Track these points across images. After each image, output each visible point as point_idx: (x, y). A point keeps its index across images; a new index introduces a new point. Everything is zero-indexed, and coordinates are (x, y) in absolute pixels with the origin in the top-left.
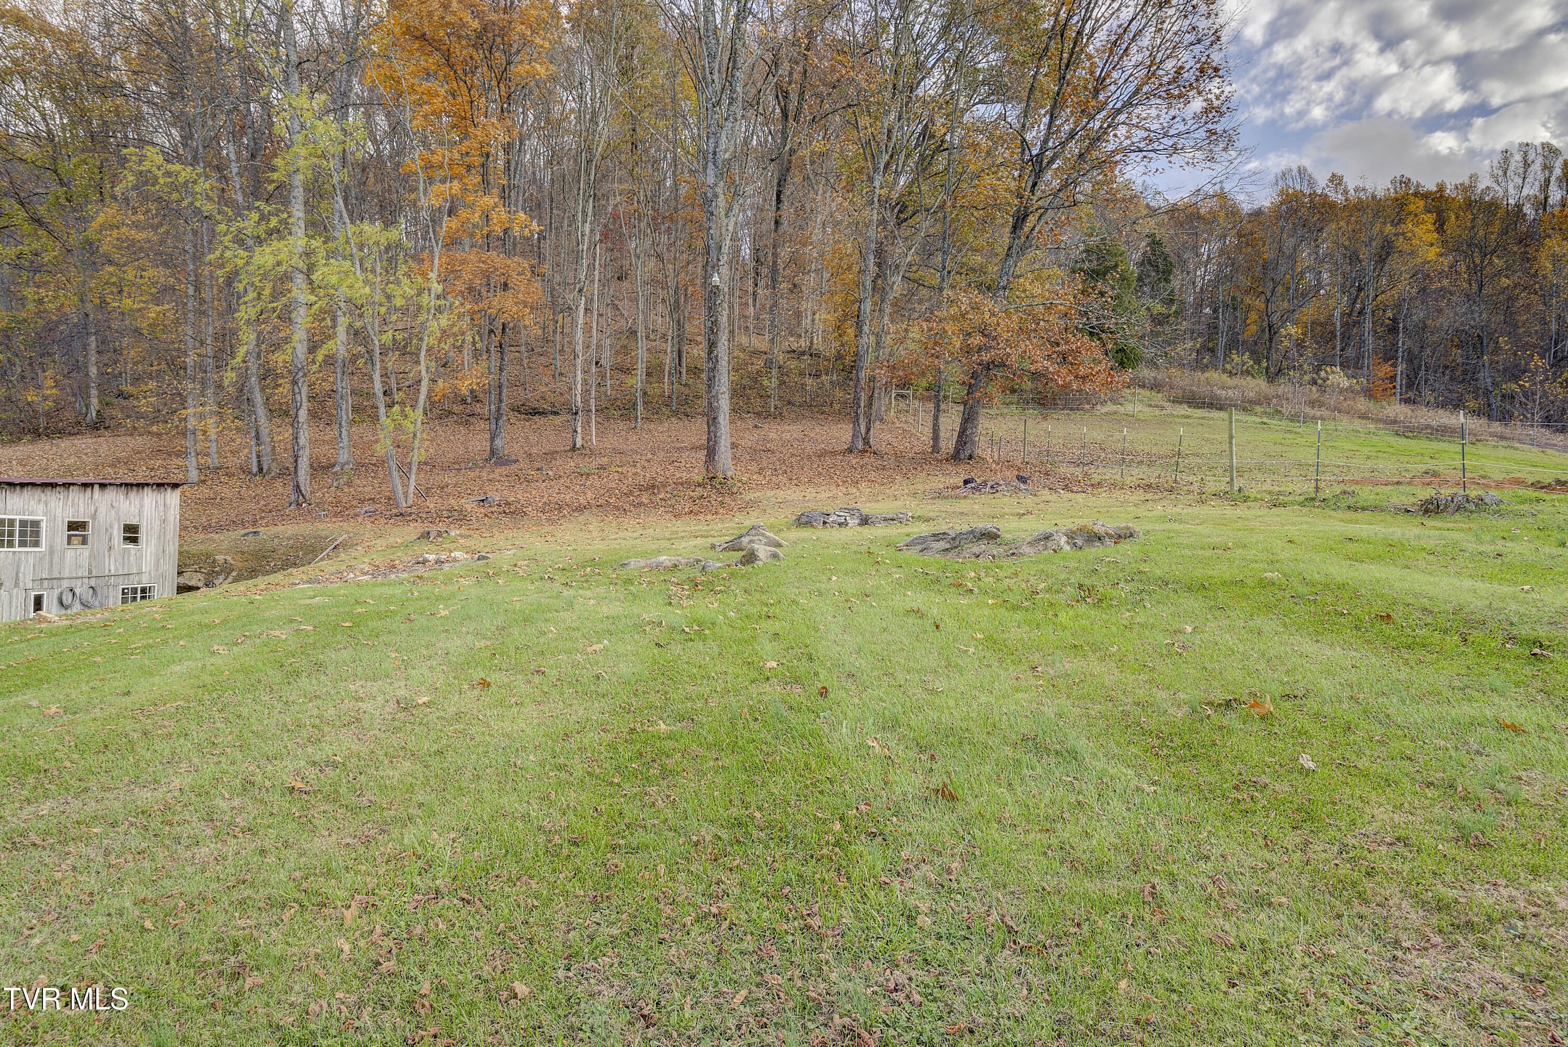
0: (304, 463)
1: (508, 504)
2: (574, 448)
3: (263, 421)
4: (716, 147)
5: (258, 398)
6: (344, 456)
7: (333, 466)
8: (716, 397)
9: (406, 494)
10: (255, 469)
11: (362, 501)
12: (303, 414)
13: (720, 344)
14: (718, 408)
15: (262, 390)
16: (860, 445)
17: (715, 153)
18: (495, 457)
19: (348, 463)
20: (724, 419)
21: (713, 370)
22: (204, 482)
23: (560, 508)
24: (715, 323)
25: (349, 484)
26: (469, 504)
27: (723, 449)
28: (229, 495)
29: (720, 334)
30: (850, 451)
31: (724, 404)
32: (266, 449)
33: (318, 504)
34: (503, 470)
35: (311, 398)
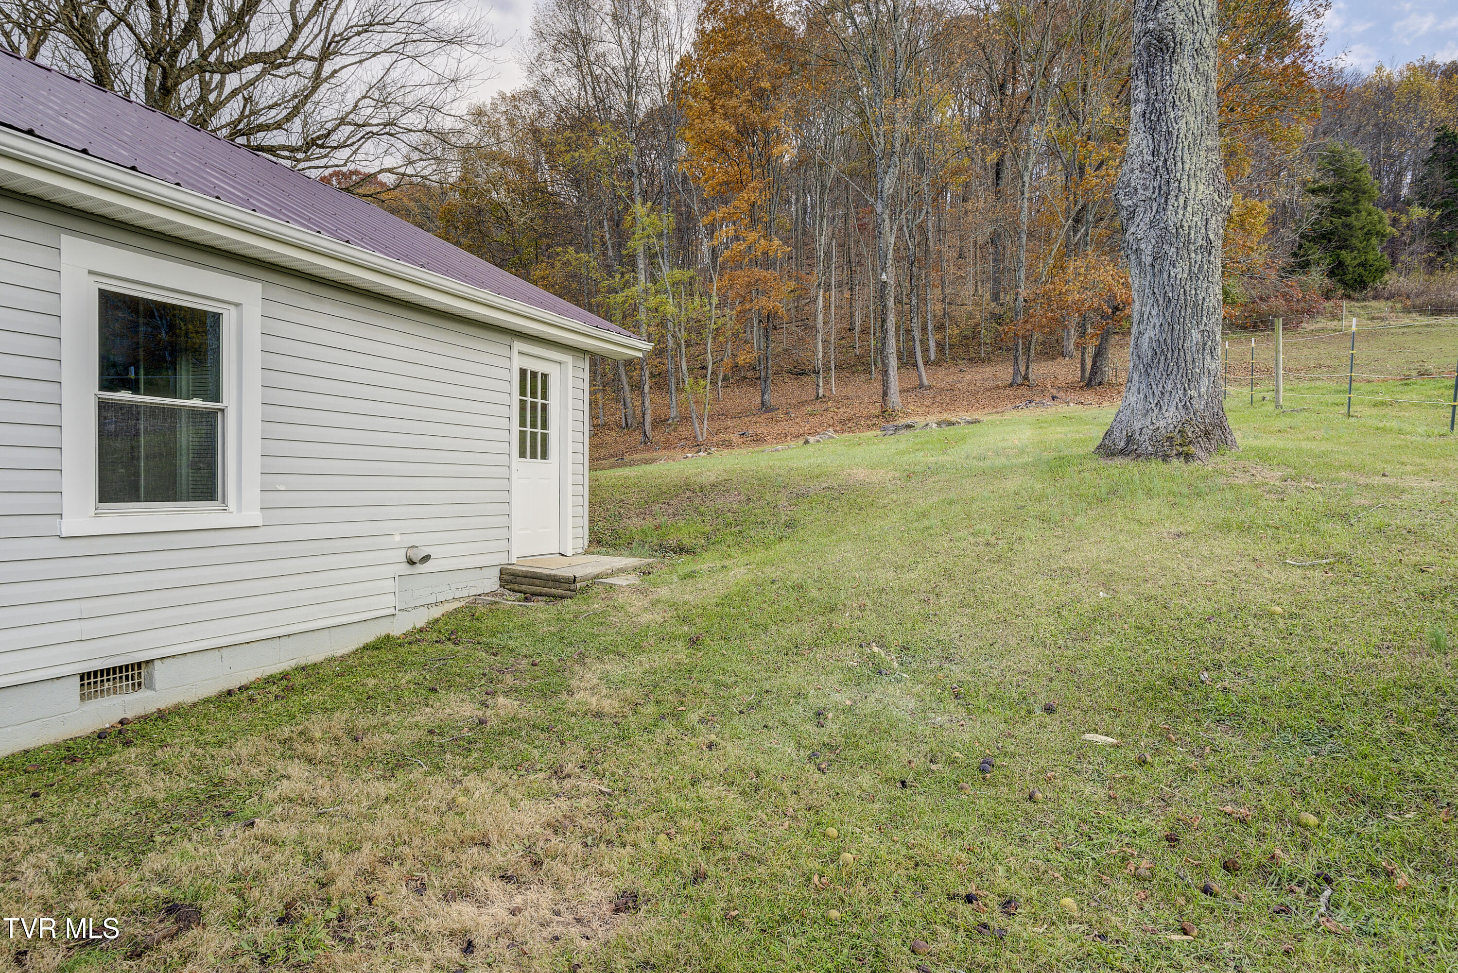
0: (648, 419)
1: (757, 435)
2: (817, 398)
3: (628, 395)
4: (882, 187)
5: (624, 378)
6: (673, 413)
7: (668, 420)
8: (887, 357)
9: (702, 434)
10: (624, 425)
11: (680, 440)
12: (647, 388)
13: (888, 321)
14: (888, 364)
15: (627, 374)
16: (1019, 380)
17: (882, 192)
18: (765, 408)
19: (676, 417)
20: (893, 371)
21: (884, 338)
22: (596, 434)
23: (787, 435)
24: (885, 306)
25: (675, 430)
26: (735, 438)
27: (892, 391)
28: (610, 441)
29: (888, 313)
30: (1011, 385)
31: (893, 361)
32: (630, 412)
33: (656, 443)
34: (767, 415)
35: (652, 375)
